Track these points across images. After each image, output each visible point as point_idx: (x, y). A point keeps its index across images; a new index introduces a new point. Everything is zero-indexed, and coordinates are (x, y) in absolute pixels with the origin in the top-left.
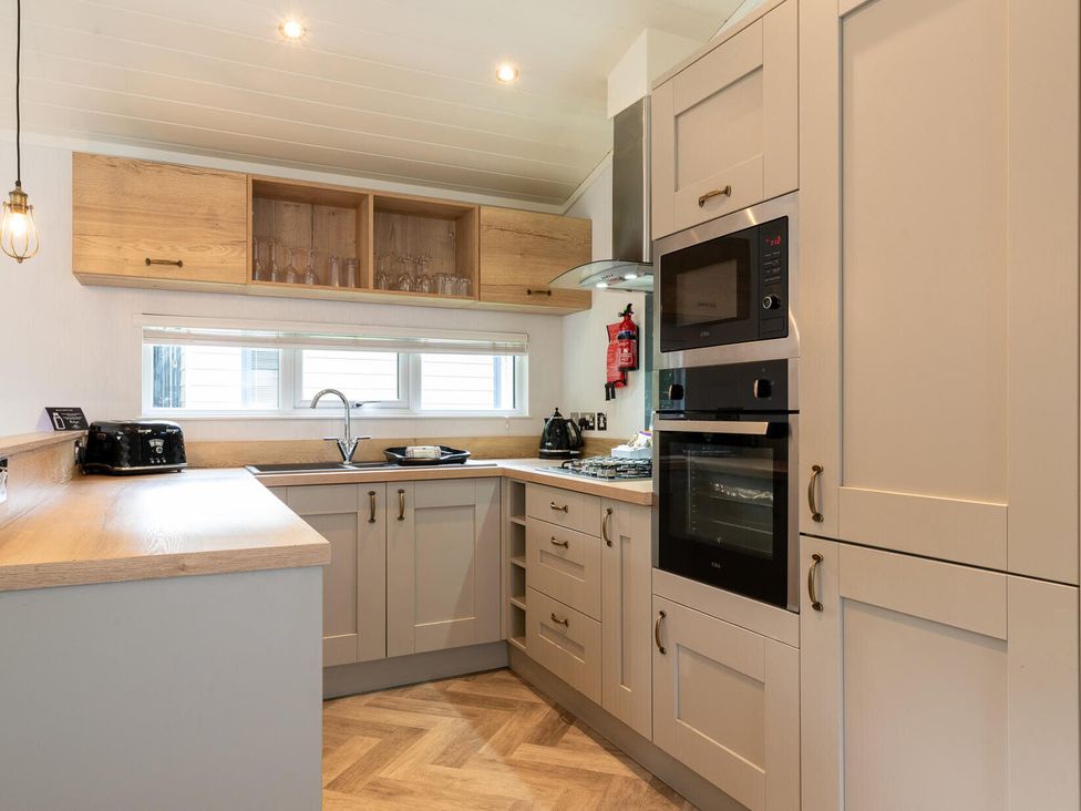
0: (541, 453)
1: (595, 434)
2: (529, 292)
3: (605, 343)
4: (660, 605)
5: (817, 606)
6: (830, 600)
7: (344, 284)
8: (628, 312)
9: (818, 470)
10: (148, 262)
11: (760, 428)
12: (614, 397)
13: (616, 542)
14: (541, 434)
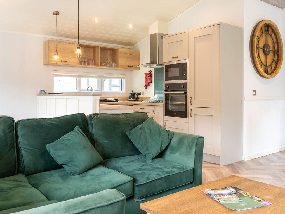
0: (129, 100)
1: (141, 96)
2: (128, 66)
3: (144, 77)
4: (165, 122)
5: (191, 116)
6: (193, 115)
7: (92, 65)
8: (150, 71)
9: (191, 98)
10: (62, 61)
11: (183, 92)
12: (147, 88)
13: (155, 112)
14: (129, 96)
